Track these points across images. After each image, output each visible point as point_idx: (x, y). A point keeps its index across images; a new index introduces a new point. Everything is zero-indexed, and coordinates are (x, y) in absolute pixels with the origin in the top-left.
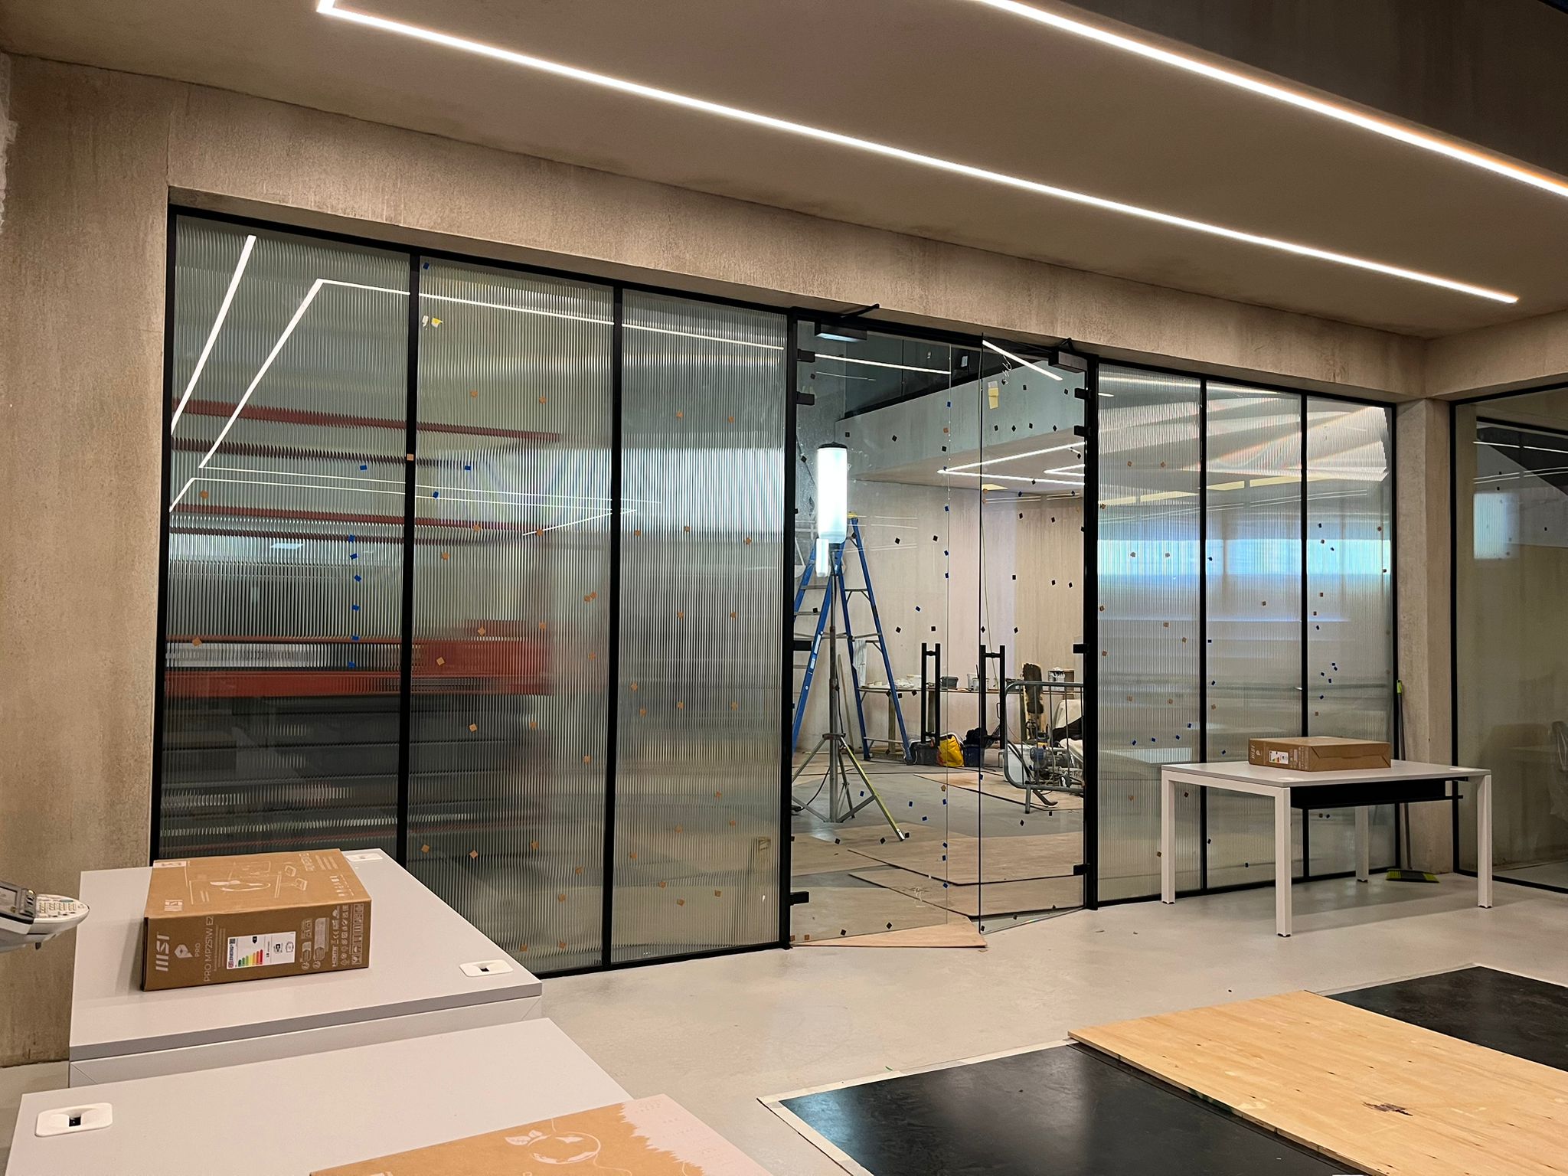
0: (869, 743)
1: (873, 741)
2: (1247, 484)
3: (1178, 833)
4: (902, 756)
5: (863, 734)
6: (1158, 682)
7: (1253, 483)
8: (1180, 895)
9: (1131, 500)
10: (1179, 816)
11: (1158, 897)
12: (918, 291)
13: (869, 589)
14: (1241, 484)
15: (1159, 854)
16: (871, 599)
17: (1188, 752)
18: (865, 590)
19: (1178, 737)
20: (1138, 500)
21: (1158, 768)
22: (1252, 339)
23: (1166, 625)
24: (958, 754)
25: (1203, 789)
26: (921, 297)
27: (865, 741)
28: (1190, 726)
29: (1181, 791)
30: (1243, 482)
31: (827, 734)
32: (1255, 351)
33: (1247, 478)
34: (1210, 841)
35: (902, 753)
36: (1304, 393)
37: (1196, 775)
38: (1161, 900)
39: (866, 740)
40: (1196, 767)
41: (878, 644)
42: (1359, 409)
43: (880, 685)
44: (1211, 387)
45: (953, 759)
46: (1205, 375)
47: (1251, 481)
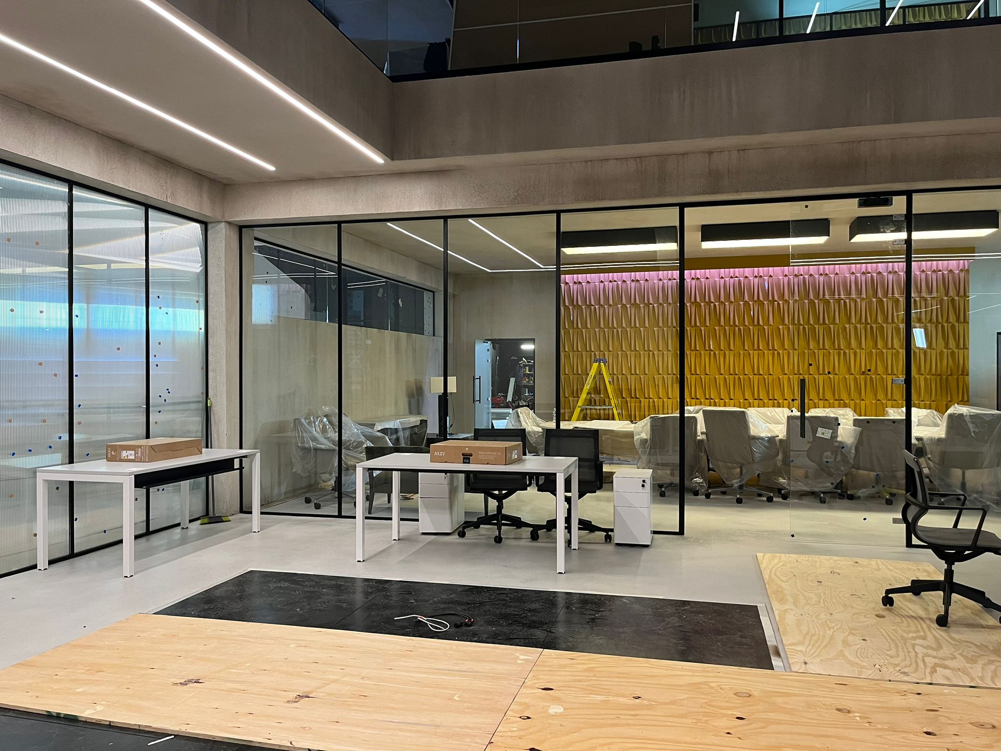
2: (109, 266)
3: (51, 515)
6: (44, 406)
7: (113, 266)
8: (51, 562)
9: (19, 271)
10: (51, 502)
11: (34, 567)
14: (104, 266)
15: (35, 535)
17: (59, 456)
19: (50, 447)
20: (24, 271)
21: (34, 472)
22: (108, 161)
23: (41, 364)
25: (71, 483)
28: (60, 438)
29: (54, 486)
30: (106, 265)
32: (110, 170)
33: (109, 263)
34: (76, 519)
36: (148, 206)
37: (65, 473)
38: (37, 568)
40: (67, 467)
42: (188, 224)
44: (76, 192)
46: (72, 183)
47: (112, 265)
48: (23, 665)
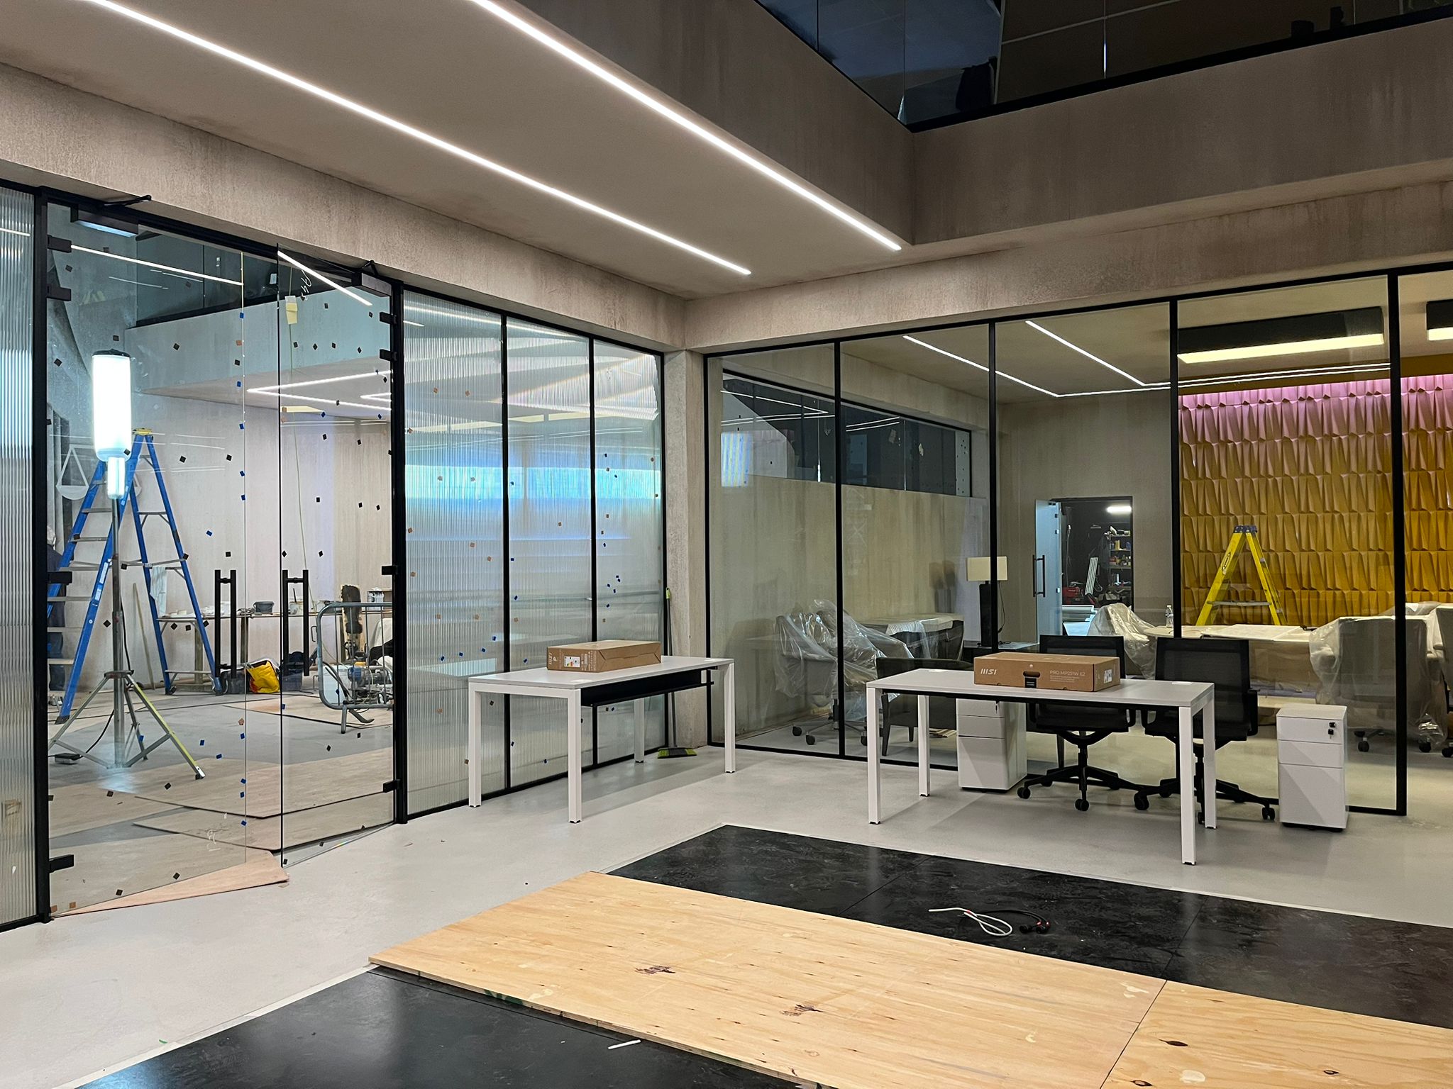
0: (171, 676)
1: (176, 673)
2: (546, 418)
3: (484, 737)
4: (211, 686)
5: (165, 666)
6: (473, 598)
7: (552, 417)
8: (485, 797)
9: (443, 428)
10: (484, 722)
11: (465, 802)
12: (199, 189)
13: (168, 512)
14: (540, 418)
15: (467, 762)
16: (171, 523)
17: (493, 662)
18: (164, 513)
19: (484, 650)
20: (449, 428)
21: (465, 680)
22: (546, 282)
23: (472, 545)
24: (274, 680)
25: (507, 697)
26: (204, 195)
27: (166, 675)
28: (494, 638)
29: (488, 700)
30: (543, 416)
31: (111, 672)
32: (549, 293)
33: (546, 413)
34: (513, 743)
35: (210, 683)
36: (592, 337)
37: (501, 684)
38: (468, 804)
39: (167, 673)
40: (501, 677)
41: (181, 571)
42: (637, 356)
43: (184, 614)
44: (511, 325)
45: (268, 685)
46: (505, 313)
47: (549, 415)
48: (456, 927)
